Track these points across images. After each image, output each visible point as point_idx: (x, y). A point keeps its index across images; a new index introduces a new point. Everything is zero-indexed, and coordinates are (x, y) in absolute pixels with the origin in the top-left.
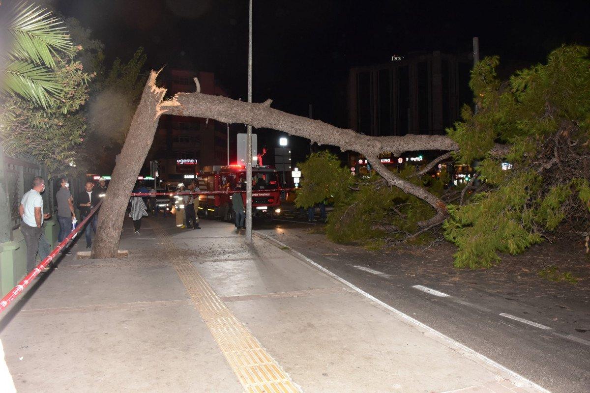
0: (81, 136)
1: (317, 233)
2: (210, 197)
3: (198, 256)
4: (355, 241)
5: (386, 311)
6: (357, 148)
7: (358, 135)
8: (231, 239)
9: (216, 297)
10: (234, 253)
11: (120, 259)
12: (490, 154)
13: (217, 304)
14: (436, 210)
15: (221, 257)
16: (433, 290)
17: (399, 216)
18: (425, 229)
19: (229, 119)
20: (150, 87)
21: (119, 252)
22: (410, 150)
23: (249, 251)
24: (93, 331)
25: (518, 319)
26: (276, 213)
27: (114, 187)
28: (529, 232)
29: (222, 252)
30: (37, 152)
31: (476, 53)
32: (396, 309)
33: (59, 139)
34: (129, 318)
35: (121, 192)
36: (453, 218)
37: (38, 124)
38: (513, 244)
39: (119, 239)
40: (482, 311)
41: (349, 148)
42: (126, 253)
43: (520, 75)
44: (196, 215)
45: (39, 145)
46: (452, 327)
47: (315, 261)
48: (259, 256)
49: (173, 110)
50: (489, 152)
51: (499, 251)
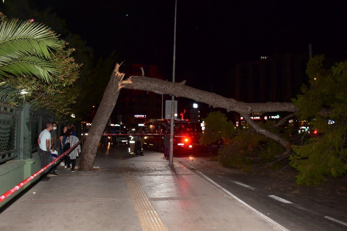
0: (75, 100)
1: (213, 160)
2: (151, 137)
3: (140, 172)
4: (235, 166)
5: (250, 211)
6: (237, 109)
7: (238, 102)
8: (161, 162)
9: (147, 198)
10: (161, 171)
11: (94, 172)
12: (319, 114)
13: (146, 202)
14: (285, 148)
15: (153, 173)
16: (281, 199)
17: (263, 151)
18: (279, 160)
19: (160, 92)
20: (115, 73)
21: (94, 167)
22: (269, 111)
23: (170, 170)
24: (70, 215)
25: (337, 221)
26: (189, 148)
27: (93, 129)
28: (345, 164)
29: (154, 170)
30: (49, 108)
31: (310, 53)
32: (257, 210)
33: (62, 101)
34: (92, 208)
35: (96, 133)
36: (296, 154)
37: (49, 92)
38: (334, 171)
39: (94, 160)
40: (313, 215)
41: (232, 110)
42: (98, 168)
43: (338, 65)
44: (142, 147)
45: (51, 104)
46: (292, 224)
47: (210, 178)
48: (176, 173)
49: (128, 86)
50: (319, 113)
51: (325, 175)
